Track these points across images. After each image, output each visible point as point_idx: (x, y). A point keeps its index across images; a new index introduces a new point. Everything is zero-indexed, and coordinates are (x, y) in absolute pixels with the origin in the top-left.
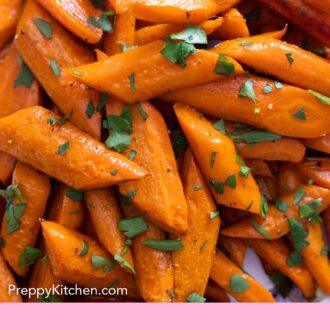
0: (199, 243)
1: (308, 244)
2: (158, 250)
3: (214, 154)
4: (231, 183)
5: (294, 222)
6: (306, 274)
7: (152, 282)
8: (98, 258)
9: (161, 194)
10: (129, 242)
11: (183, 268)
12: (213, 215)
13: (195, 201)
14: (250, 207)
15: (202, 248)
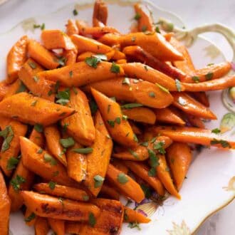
0: (101, 150)
1: (159, 164)
2: (79, 153)
3: (110, 106)
4: (118, 121)
5: (152, 151)
6: (159, 181)
7: (75, 167)
8: (47, 156)
9: (82, 124)
10: (65, 150)
11: (92, 162)
12: (108, 136)
13: (100, 130)
14: (127, 135)
15: (103, 152)
